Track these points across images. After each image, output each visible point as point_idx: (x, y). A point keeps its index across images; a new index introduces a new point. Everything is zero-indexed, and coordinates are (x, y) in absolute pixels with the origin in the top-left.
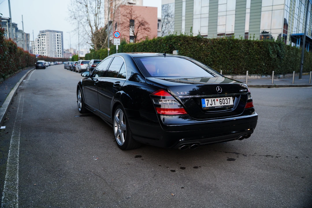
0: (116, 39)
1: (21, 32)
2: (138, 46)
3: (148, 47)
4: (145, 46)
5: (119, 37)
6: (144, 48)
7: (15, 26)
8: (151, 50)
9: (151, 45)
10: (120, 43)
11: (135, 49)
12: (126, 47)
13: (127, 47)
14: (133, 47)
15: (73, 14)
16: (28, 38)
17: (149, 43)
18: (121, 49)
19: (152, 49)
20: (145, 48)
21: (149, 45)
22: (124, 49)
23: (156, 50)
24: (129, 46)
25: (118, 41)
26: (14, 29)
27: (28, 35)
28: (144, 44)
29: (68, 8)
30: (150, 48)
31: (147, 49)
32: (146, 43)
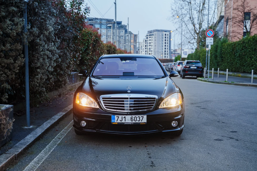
0: (209, 38)
1: (131, 33)
2: (237, 45)
3: (247, 45)
4: (244, 45)
5: (212, 36)
6: (243, 47)
7: (125, 28)
8: (249, 49)
9: (251, 43)
10: (212, 42)
11: (235, 47)
12: (225, 46)
13: (227, 46)
14: (232, 46)
15: (175, 12)
16: (136, 40)
17: (248, 41)
18: (220, 49)
19: (251, 48)
20: (245, 47)
21: (248, 43)
22: (224, 49)
23: (256, 48)
24: (228, 45)
25: (211, 40)
26: (124, 31)
27: (136, 36)
28: (244, 42)
29: (171, 7)
30: (249, 46)
31: (246, 48)
32: (245, 41)
